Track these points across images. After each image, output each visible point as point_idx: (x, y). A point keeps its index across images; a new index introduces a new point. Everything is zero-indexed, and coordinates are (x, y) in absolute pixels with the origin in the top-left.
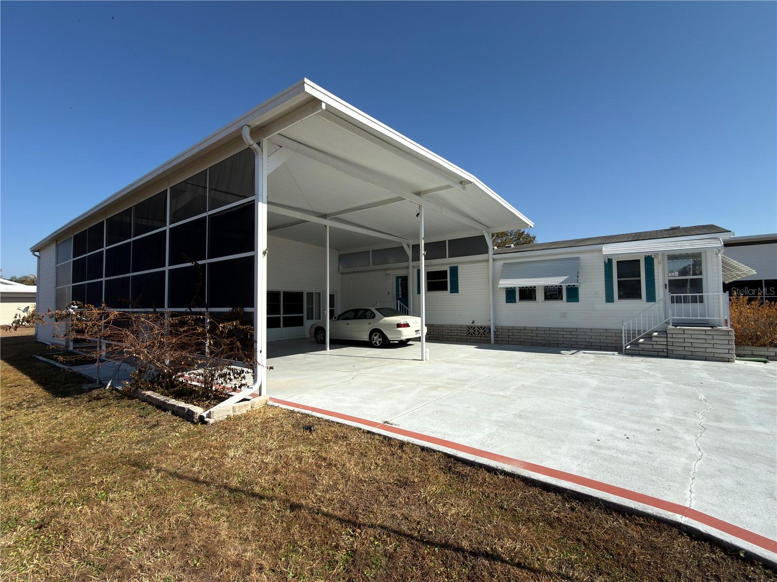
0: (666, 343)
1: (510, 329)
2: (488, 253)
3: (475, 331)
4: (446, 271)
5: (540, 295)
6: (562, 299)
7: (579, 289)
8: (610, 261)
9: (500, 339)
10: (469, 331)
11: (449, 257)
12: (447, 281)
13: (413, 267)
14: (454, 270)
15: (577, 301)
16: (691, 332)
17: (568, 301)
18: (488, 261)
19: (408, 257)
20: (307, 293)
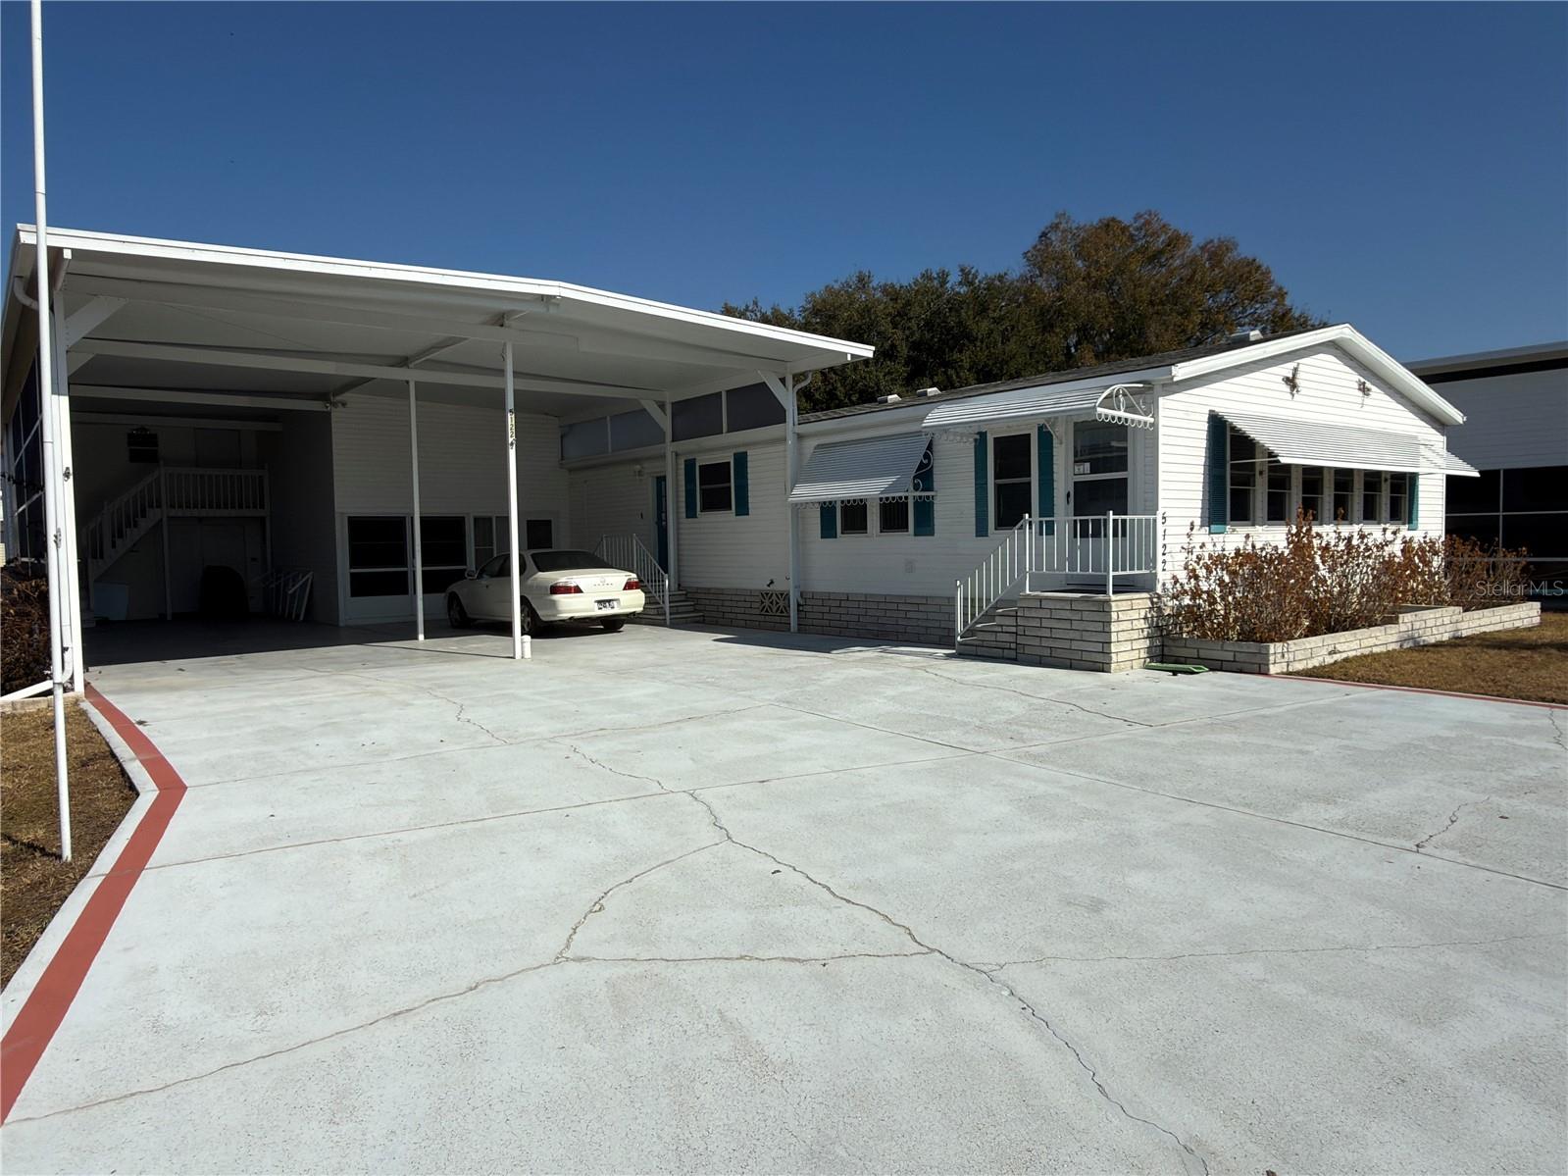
0: (1014, 629)
1: (826, 599)
2: (785, 422)
3: (771, 603)
4: (729, 463)
5: (873, 518)
6: (905, 527)
7: (935, 506)
8: (983, 435)
9: (810, 622)
10: (762, 603)
11: (728, 432)
12: (730, 488)
13: (677, 455)
14: (741, 460)
15: (932, 534)
16: (1051, 605)
17: (916, 534)
18: (784, 440)
19: (664, 433)
20: (476, 520)
